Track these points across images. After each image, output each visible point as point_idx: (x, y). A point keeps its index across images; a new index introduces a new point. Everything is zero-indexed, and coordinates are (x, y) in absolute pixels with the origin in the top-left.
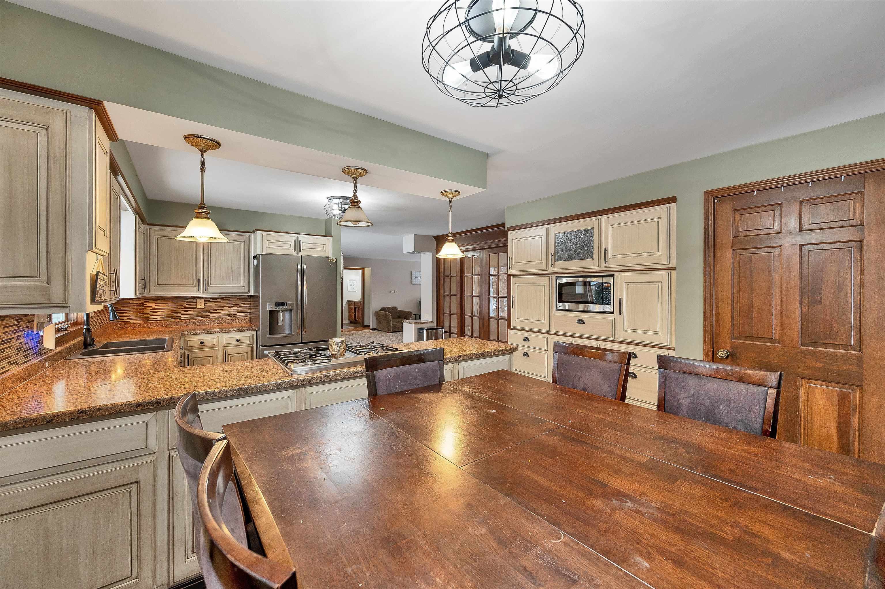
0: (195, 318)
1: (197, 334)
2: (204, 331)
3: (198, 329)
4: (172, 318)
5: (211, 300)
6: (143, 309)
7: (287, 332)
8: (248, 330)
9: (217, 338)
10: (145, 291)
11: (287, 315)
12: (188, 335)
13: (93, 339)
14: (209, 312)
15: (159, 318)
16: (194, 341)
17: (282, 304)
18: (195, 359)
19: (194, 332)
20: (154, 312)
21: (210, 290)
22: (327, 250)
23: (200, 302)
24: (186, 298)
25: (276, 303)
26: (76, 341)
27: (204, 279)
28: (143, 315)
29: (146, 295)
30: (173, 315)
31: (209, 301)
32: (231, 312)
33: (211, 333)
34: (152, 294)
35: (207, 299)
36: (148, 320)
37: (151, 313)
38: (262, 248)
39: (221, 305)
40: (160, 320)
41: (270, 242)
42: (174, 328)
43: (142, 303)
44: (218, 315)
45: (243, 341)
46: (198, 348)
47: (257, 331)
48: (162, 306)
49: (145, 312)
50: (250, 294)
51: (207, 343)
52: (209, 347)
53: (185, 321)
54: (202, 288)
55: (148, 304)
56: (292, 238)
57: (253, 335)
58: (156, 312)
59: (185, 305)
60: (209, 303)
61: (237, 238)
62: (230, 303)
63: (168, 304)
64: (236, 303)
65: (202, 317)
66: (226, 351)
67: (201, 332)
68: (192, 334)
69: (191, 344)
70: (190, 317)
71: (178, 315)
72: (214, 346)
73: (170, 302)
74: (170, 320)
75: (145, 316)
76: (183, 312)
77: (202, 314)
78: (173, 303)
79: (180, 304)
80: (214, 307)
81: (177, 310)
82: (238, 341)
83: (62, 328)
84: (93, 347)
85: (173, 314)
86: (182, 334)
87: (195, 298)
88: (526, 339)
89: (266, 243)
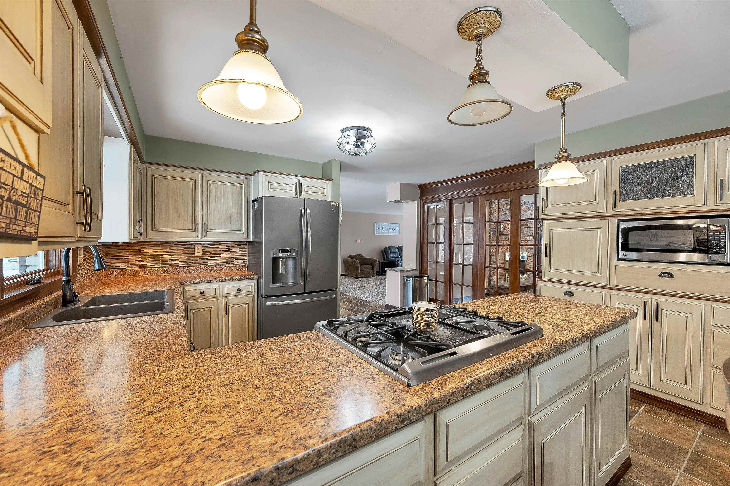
0: (193, 265)
1: (197, 283)
2: (204, 280)
3: (199, 278)
4: (170, 265)
5: (209, 246)
6: (140, 255)
7: (291, 281)
8: (249, 279)
9: (218, 288)
10: (141, 235)
11: (290, 263)
12: (187, 284)
13: (75, 293)
14: (207, 259)
15: (156, 265)
16: (194, 291)
17: (285, 251)
18: (195, 310)
19: (194, 281)
20: (151, 258)
21: (208, 235)
22: (327, 194)
23: (198, 248)
24: (184, 244)
25: (280, 250)
26: (52, 297)
27: (203, 224)
28: (140, 261)
29: (142, 240)
30: (171, 262)
31: (207, 247)
32: (229, 258)
33: (212, 281)
34: (149, 238)
35: (205, 245)
36: (145, 267)
37: (148, 260)
38: (263, 191)
39: (219, 251)
40: (157, 267)
41: (271, 184)
42: (172, 276)
43: (139, 249)
44: (216, 262)
45: (244, 290)
46: (197, 298)
47: (258, 280)
48: (159, 252)
49: (142, 258)
50: (249, 240)
51: (207, 293)
52: (209, 297)
53: (182, 269)
54: (202, 232)
55: (146, 250)
56: (293, 180)
57: (254, 284)
58: (154, 258)
59: (183, 251)
60: (207, 250)
61: (236, 181)
62: (228, 249)
63: (165, 250)
64: (234, 249)
65: (200, 264)
66: (226, 302)
67: (201, 281)
68: (192, 284)
69: (191, 294)
70: (188, 264)
71: (176, 262)
72: (214, 296)
73: (168, 247)
74: (167, 267)
75: (142, 263)
76: (181, 259)
77: (200, 261)
78: (170, 249)
79: (178, 250)
80: (212, 254)
81: (175, 257)
82: (239, 290)
83: (32, 281)
84: (75, 304)
85: (171, 260)
86: (182, 283)
87: (193, 244)
88: (569, 294)
89: (268, 184)
